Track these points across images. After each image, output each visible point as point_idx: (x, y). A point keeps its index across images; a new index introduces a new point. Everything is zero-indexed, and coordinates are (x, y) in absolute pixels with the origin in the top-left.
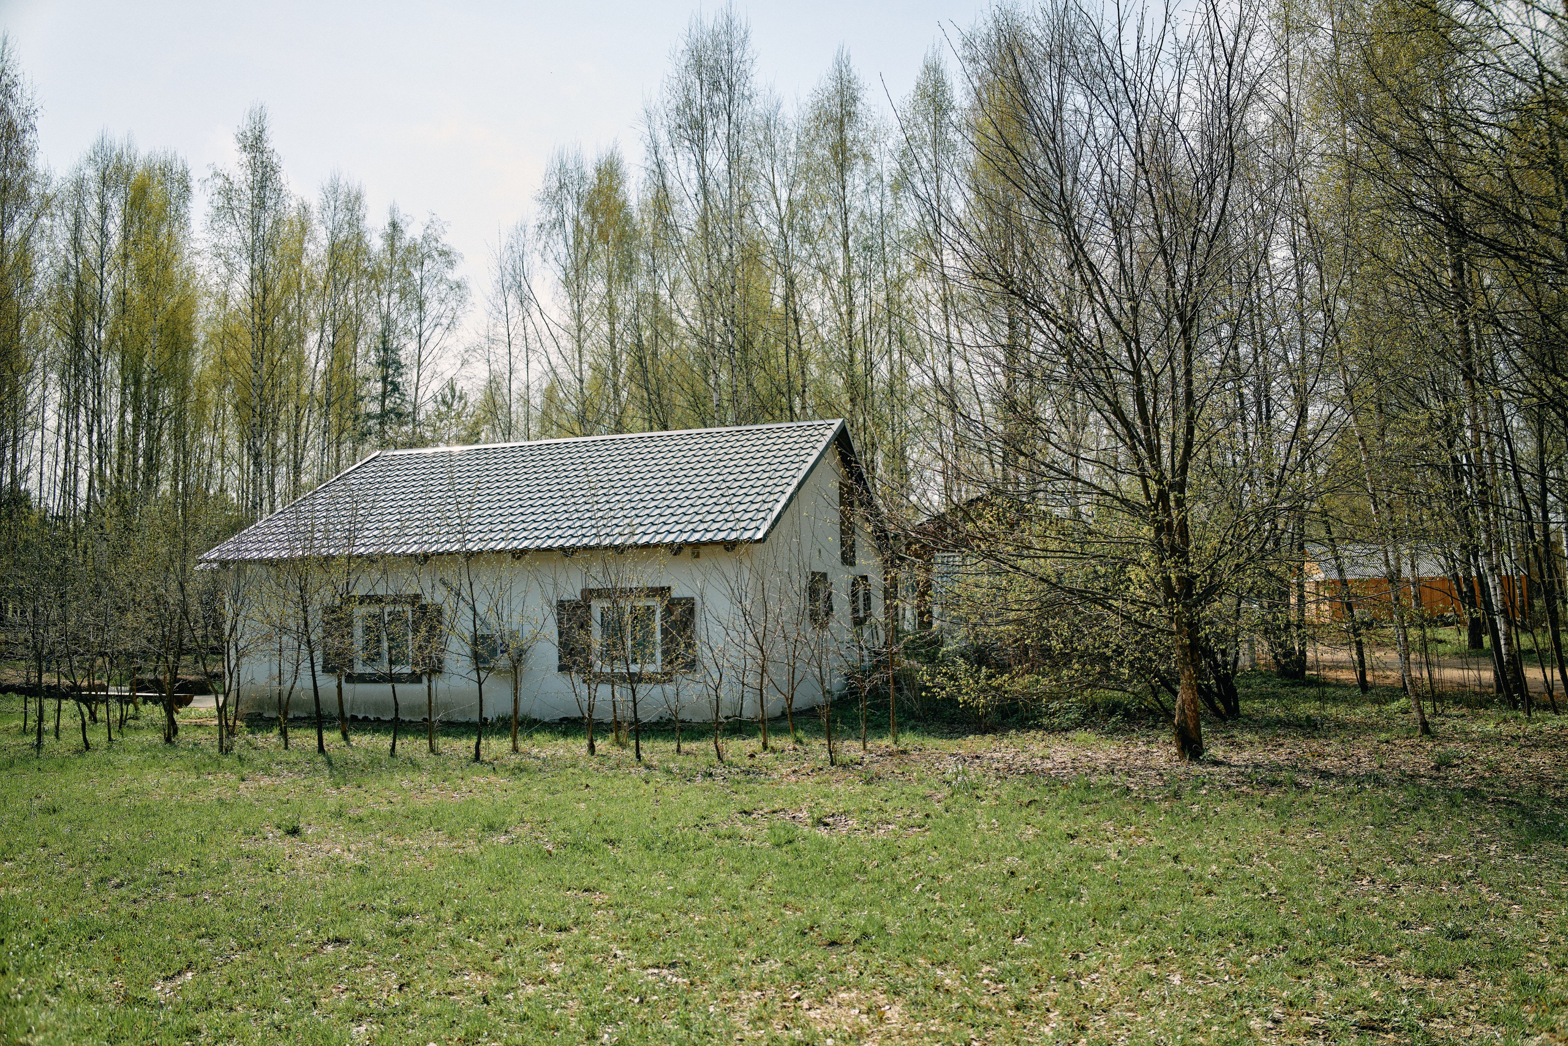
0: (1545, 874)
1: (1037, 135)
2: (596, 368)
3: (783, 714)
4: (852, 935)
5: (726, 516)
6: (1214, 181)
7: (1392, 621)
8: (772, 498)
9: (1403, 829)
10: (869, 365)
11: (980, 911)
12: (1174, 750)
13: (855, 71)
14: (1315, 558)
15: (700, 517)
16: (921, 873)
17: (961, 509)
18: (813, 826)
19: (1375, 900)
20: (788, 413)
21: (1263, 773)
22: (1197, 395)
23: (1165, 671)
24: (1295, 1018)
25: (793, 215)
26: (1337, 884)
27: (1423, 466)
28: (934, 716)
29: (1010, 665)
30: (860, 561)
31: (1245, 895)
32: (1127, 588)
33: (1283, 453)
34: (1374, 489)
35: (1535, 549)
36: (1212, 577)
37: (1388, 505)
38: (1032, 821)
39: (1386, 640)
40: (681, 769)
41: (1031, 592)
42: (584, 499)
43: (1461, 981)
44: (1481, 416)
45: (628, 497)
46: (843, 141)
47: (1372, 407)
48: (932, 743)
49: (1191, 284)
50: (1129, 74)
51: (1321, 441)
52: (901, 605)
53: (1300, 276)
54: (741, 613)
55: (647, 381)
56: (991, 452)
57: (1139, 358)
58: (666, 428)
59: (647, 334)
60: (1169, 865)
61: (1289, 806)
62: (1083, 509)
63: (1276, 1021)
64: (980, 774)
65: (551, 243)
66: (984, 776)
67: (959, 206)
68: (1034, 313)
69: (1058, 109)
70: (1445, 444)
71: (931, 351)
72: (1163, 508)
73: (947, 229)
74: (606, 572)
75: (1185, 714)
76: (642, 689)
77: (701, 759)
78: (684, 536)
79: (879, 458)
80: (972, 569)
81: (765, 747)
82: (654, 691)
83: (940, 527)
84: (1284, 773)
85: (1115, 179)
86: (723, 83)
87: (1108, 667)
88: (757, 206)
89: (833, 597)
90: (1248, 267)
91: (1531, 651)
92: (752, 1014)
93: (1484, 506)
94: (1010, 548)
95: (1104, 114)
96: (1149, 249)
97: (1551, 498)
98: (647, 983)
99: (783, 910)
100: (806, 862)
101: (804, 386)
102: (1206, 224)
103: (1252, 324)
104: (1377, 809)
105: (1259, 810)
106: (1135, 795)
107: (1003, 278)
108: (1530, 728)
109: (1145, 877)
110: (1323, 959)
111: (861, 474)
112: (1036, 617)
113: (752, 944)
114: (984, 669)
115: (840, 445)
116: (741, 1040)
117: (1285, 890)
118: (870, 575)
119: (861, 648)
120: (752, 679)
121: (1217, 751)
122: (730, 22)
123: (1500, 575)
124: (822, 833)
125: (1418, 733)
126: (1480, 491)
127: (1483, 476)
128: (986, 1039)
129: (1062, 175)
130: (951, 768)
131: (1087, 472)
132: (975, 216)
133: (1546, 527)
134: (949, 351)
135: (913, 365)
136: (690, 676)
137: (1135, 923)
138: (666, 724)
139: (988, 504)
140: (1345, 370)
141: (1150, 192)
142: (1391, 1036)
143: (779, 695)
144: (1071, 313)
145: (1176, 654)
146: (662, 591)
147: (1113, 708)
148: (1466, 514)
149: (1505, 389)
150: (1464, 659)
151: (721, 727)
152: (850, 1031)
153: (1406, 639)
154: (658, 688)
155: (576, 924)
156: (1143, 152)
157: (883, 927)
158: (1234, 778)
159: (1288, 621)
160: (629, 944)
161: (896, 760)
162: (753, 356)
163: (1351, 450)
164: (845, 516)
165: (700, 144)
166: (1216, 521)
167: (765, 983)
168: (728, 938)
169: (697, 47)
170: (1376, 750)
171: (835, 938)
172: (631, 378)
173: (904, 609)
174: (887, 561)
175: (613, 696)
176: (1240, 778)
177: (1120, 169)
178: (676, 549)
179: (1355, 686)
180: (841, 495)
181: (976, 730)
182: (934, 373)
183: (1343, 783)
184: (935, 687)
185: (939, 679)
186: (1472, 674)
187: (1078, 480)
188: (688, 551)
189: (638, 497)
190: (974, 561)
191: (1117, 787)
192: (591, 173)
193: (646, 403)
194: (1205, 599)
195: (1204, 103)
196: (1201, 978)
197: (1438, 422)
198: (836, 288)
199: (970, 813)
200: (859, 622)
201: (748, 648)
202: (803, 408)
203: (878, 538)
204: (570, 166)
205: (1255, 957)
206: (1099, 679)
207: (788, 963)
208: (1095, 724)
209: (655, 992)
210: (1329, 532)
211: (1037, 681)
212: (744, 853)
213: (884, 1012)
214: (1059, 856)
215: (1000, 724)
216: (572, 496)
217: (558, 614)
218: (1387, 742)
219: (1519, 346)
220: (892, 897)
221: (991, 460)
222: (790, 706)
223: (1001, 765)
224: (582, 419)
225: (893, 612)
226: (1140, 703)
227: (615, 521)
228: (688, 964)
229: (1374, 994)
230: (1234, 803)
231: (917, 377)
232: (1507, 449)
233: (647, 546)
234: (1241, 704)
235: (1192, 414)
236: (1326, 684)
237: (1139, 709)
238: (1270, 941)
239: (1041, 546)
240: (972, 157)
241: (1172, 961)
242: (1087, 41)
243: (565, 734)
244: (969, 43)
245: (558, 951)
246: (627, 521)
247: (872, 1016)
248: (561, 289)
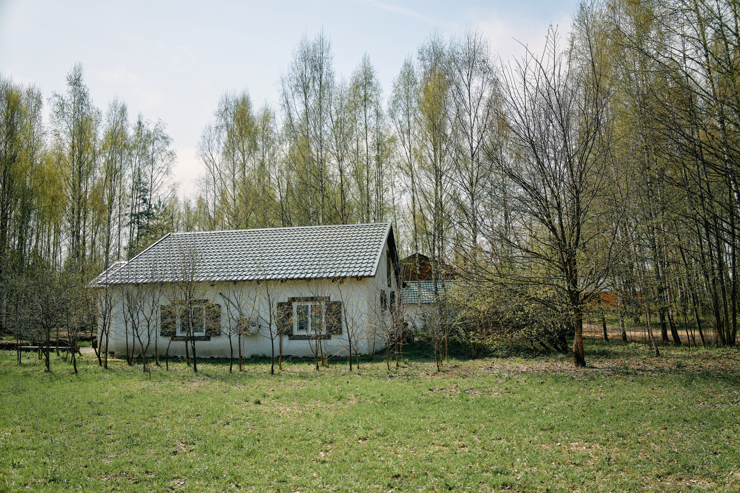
5: (354, 265)
8: (372, 257)
12: (574, 363)
13: (372, 64)
30: (392, 285)
46: (365, 95)
65: (221, 135)
75: (578, 348)
78: (338, 274)
86: (318, 67)
89: (386, 301)
118: (395, 292)
122: (322, 45)
125: (655, 355)
146: (326, 299)
164: (388, 265)
169: (305, 51)
178: (334, 279)
180: (387, 256)
188: (339, 280)
204: (231, 100)
218: (645, 359)
244: (420, 52)
246: (307, 267)
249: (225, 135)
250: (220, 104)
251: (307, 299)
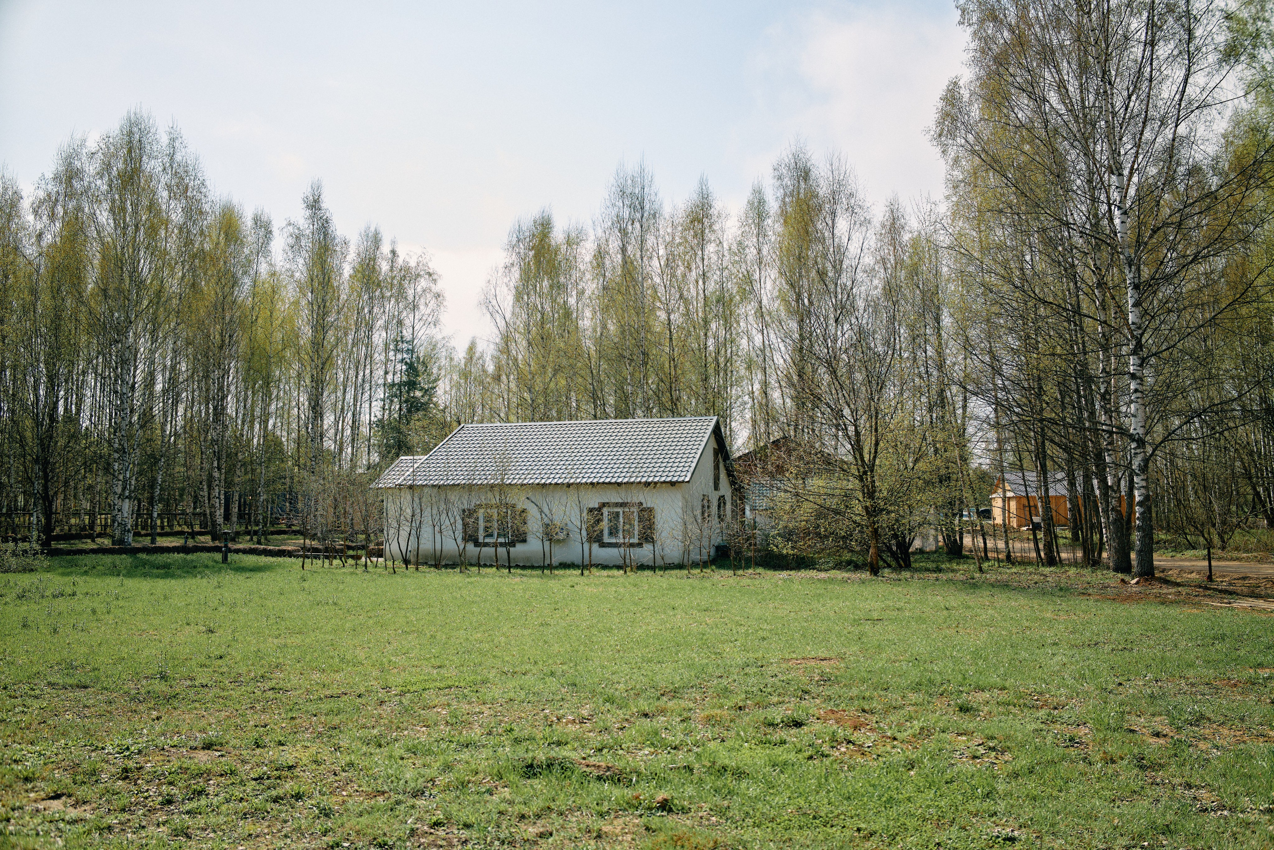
5: (668, 469)
8: (692, 460)
30: (721, 487)
74: (612, 495)
75: (872, 558)
78: (651, 479)
89: (711, 507)
111: (724, 444)
115: (716, 431)
118: (726, 495)
122: (642, 170)
146: (639, 505)
164: (715, 465)
178: (647, 485)
180: (715, 456)
200: (721, 519)
203: (730, 476)
217: (587, 514)
233: (633, 483)
249: (516, 273)
251: (617, 505)
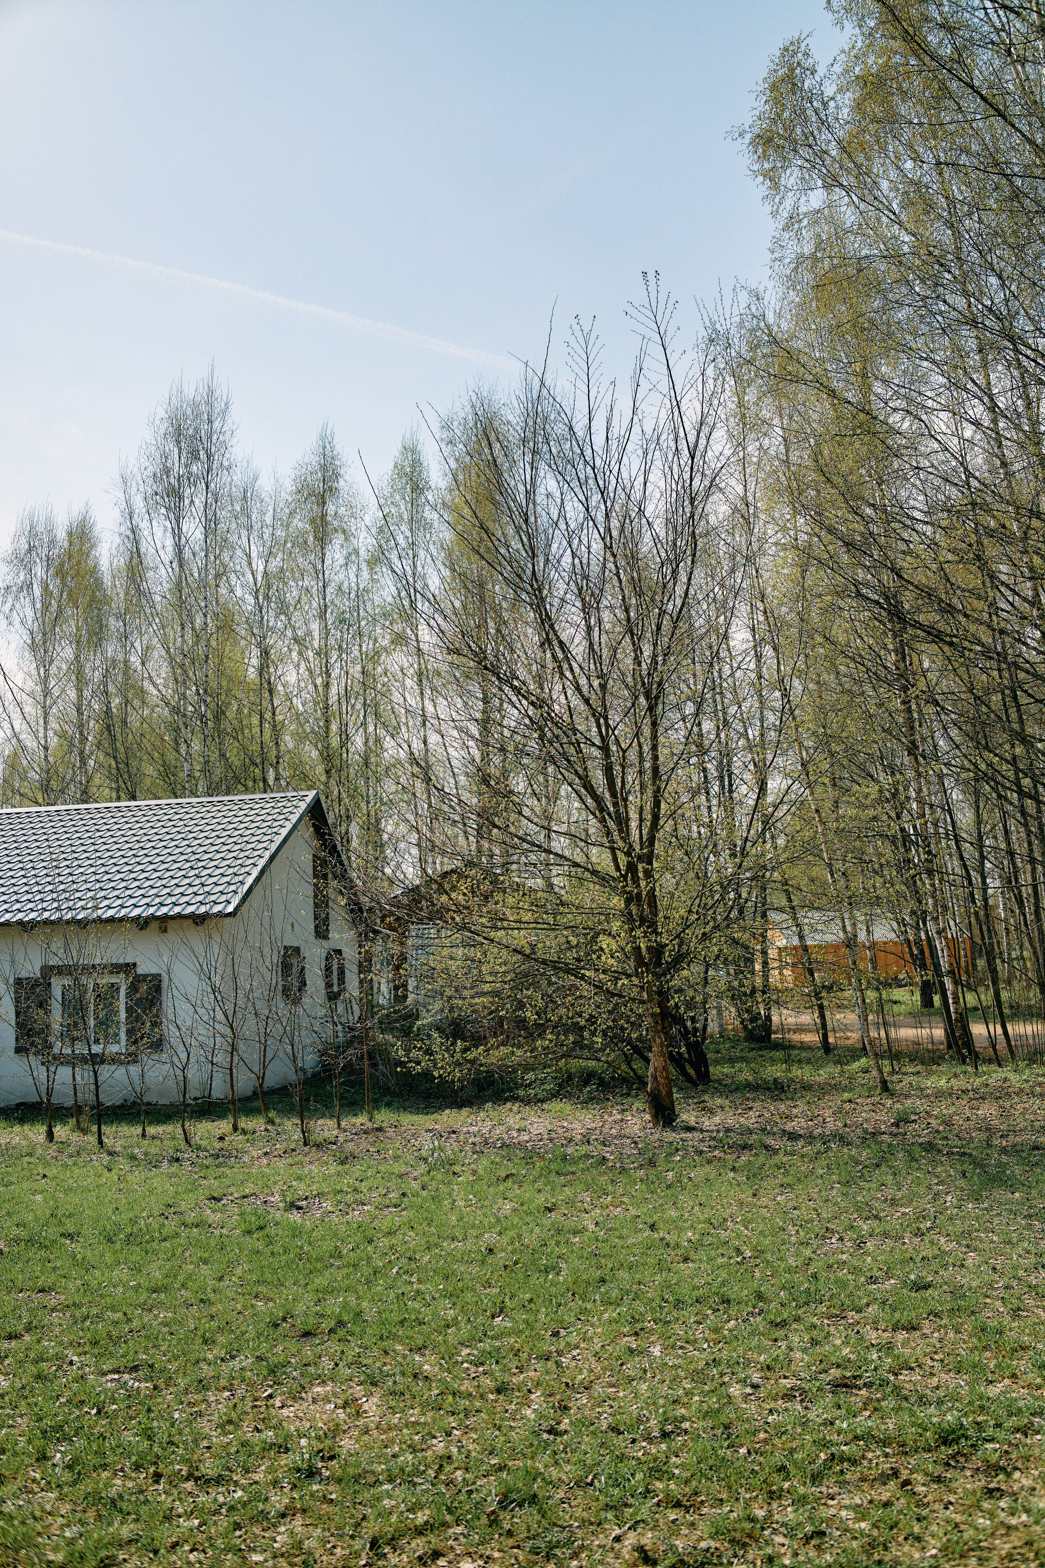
0: (996, 1221)
1: (511, 517)
2: (62, 735)
3: (255, 1093)
4: (326, 1325)
5: (195, 889)
6: (678, 566)
7: (850, 985)
8: (243, 870)
9: (867, 1185)
10: (344, 737)
11: (459, 1291)
12: (648, 1117)
13: (338, 448)
14: (777, 925)
15: (167, 890)
16: (397, 1255)
17: (436, 881)
18: (286, 1210)
19: (844, 1257)
20: (261, 784)
21: (734, 1138)
22: (662, 770)
23: (637, 1038)
24: (773, 1382)
25: (269, 587)
26: (808, 1244)
27: (874, 836)
28: (410, 1091)
29: (485, 1038)
30: (334, 935)
31: (720, 1260)
32: (599, 957)
33: (745, 824)
34: (830, 859)
35: (976, 914)
36: (680, 946)
37: (843, 874)
38: (510, 1195)
39: (845, 1002)
40: (146, 1154)
41: (505, 963)
42: (45, 872)
43: (925, 1331)
44: (925, 789)
45: (93, 869)
46: (324, 516)
47: (826, 781)
48: (408, 1119)
49: (657, 663)
50: (598, 462)
51: (779, 814)
52: (374, 978)
53: (758, 657)
54: (210, 990)
55: (115, 750)
56: (465, 825)
57: (607, 733)
58: (134, 798)
59: (116, 701)
60: (646, 1234)
61: (760, 1168)
62: (555, 881)
63: (755, 1387)
64: (456, 1149)
65: (18, 606)
66: (461, 1151)
67: (434, 583)
68: (507, 689)
69: (530, 494)
70: (893, 815)
71: (407, 724)
72: (632, 879)
73: (423, 606)
74: (67, 947)
75: (658, 1082)
76: (105, 1071)
77: (167, 1143)
78: (151, 910)
79: (354, 830)
80: (447, 942)
81: (235, 1128)
82: (117, 1074)
83: (414, 900)
84: (754, 1136)
85: (585, 561)
86: (201, 453)
87: (582, 1036)
88: (233, 577)
89: (307, 971)
90: (711, 647)
91: (975, 1009)
92: (221, 1417)
93: (930, 873)
94: (484, 920)
95: (575, 499)
96: (618, 629)
97: (988, 865)
98: (105, 1391)
99: (253, 1302)
100: (277, 1248)
101: (278, 757)
102: (670, 607)
103: (715, 701)
104: (842, 1167)
105: (732, 1174)
106: (611, 1164)
107: (476, 654)
108: (978, 1081)
109: (623, 1247)
110: (797, 1319)
111: (335, 846)
112: (511, 989)
113: (221, 1339)
114: (459, 1043)
115: (313, 817)
116: (209, 1448)
117: (759, 1252)
118: (344, 949)
119: (335, 1023)
120: (221, 1058)
121: (688, 1116)
123: (946, 938)
124: (295, 1217)
125: (878, 1091)
126: (926, 860)
127: (929, 846)
128: (467, 1427)
129: (534, 556)
130: (427, 1143)
131: (560, 844)
132: (450, 593)
133: (985, 890)
134: (424, 725)
135: (388, 738)
136: (155, 1057)
137: (614, 1295)
138: (130, 1108)
139: (461, 876)
140: (801, 744)
141: (618, 574)
142: (863, 1392)
143: (249, 1073)
144: (542, 689)
145: (647, 1022)
146: (127, 968)
147: (588, 1077)
148: (915, 882)
149: (945, 764)
150: (917, 1018)
151: (189, 1109)
152: (325, 1428)
153: (864, 1001)
154: (122, 1070)
155: (28, 1329)
156: (611, 537)
157: (359, 1314)
158: (707, 1144)
159: (754, 987)
160: (86, 1349)
161: (371, 1138)
162: (225, 725)
163: (808, 822)
164: (318, 889)
165: (177, 514)
166: (683, 892)
167: (235, 1382)
168: (195, 1335)
169: (176, 416)
170: (840, 1110)
171: (309, 1328)
172: (99, 745)
173: (379, 983)
174: (361, 934)
175: (74, 1079)
176: (712, 1143)
177: (589, 552)
178: (142, 923)
179: (818, 1048)
180: (315, 868)
181: (452, 1103)
182: (409, 747)
183: (810, 1143)
184: (410, 1062)
185: (414, 1054)
186: (925, 1032)
187: (550, 852)
188: (154, 925)
189: (103, 869)
190: (449, 933)
191: (593, 1157)
192: (61, 535)
193: (114, 772)
194: (674, 967)
195: (669, 493)
196: (681, 1348)
197: (887, 795)
198: (311, 659)
199: (446, 1190)
200: (333, 997)
201: (217, 1026)
202: (277, 779)
203: (352, 911)
204: (40, 529)
205: (732, 1322)
206: (573, 1049)
207: (259, 1358)
208: (570, 1094)
209: (114, 1401)
210: (790, 900)
211: (513, 1053)
212: (213, 1242)
213: (361, 1406)
214: (537, 1230)
215: (476, 1097)
216: (33, 868)
217: (16, 992)
218: (850, 1101)
219: (955, 725)
220: (368, 1282)
221: (465, 832)
222: (261, 1085)
223: (478, 1139)
224: (45, 788)
225: (367, 987)
226: (614, 1071)
227: (78, 895)
228: (151, 1366)
229: (846, 1351)
230: (707, 1169)
231: (392, 750)
232: (949, 820)
233: (111, 920)
234: (711, 1069)
235: (659, 788)
236: (791, 1047)
237: (613, 1078)
238: (747, 1305)
239: (515, 917)
240: (448, 535)
241: (652, 1332)
242: (560, 429)
243: (22, 1121)
244: (447, 426)
245: (7, 1362)
246: (90, 894)
247: (348, 1410)
248: (26, 653)
250: (17, 537)
